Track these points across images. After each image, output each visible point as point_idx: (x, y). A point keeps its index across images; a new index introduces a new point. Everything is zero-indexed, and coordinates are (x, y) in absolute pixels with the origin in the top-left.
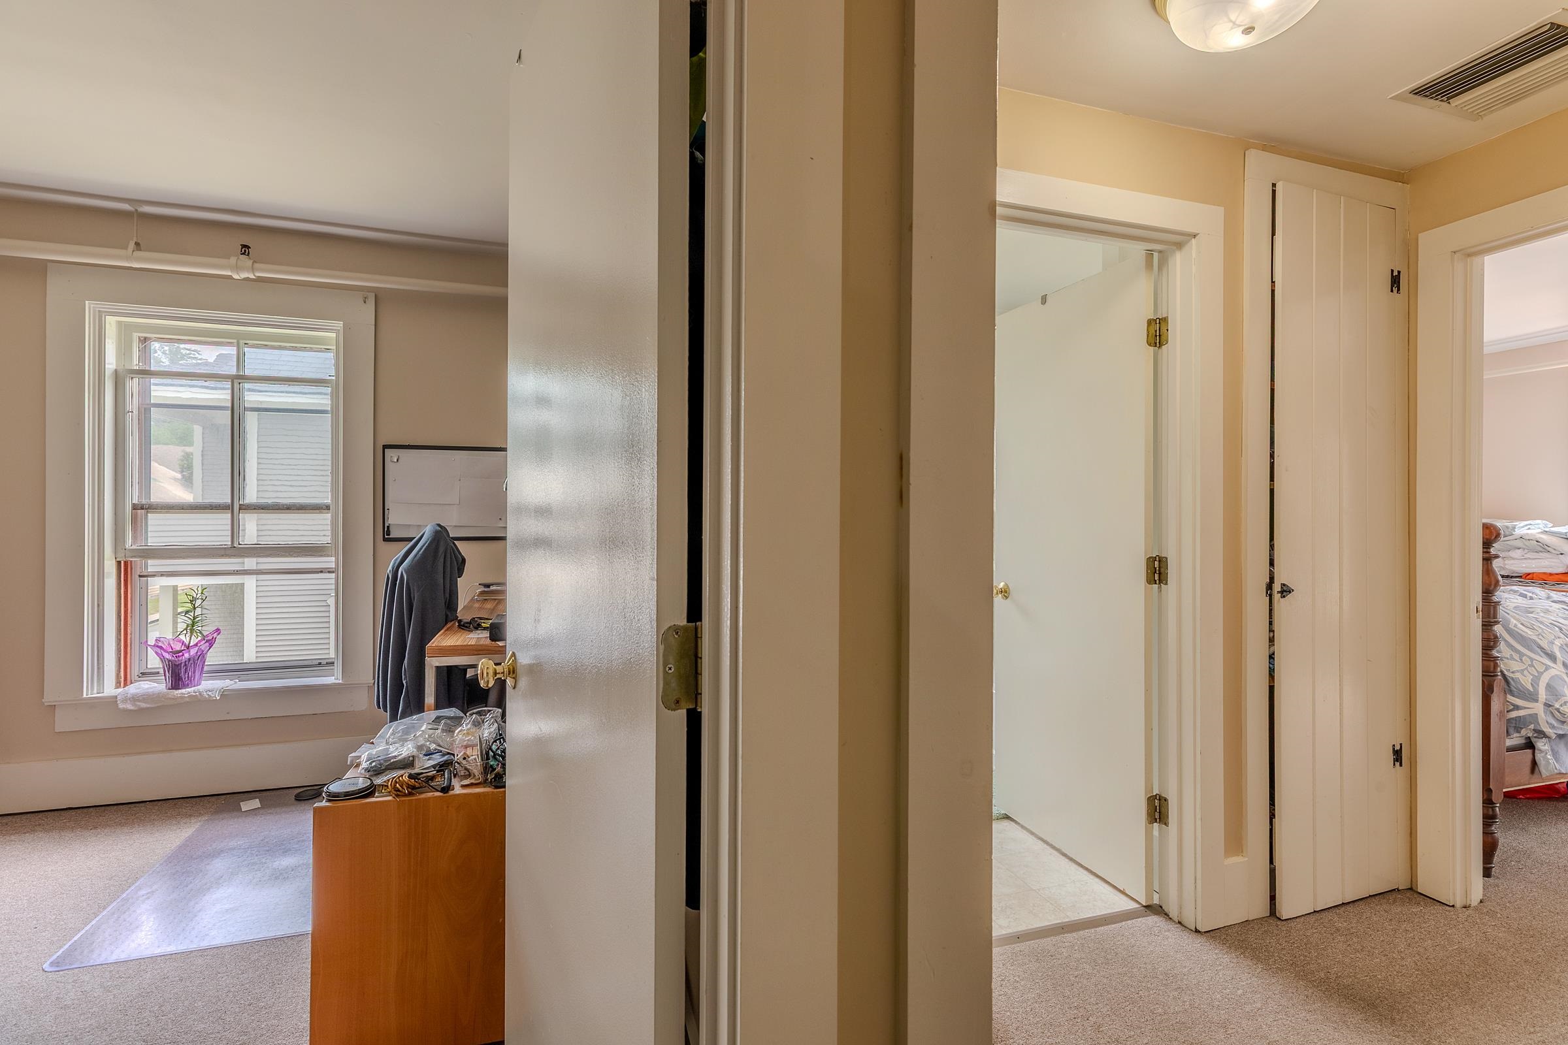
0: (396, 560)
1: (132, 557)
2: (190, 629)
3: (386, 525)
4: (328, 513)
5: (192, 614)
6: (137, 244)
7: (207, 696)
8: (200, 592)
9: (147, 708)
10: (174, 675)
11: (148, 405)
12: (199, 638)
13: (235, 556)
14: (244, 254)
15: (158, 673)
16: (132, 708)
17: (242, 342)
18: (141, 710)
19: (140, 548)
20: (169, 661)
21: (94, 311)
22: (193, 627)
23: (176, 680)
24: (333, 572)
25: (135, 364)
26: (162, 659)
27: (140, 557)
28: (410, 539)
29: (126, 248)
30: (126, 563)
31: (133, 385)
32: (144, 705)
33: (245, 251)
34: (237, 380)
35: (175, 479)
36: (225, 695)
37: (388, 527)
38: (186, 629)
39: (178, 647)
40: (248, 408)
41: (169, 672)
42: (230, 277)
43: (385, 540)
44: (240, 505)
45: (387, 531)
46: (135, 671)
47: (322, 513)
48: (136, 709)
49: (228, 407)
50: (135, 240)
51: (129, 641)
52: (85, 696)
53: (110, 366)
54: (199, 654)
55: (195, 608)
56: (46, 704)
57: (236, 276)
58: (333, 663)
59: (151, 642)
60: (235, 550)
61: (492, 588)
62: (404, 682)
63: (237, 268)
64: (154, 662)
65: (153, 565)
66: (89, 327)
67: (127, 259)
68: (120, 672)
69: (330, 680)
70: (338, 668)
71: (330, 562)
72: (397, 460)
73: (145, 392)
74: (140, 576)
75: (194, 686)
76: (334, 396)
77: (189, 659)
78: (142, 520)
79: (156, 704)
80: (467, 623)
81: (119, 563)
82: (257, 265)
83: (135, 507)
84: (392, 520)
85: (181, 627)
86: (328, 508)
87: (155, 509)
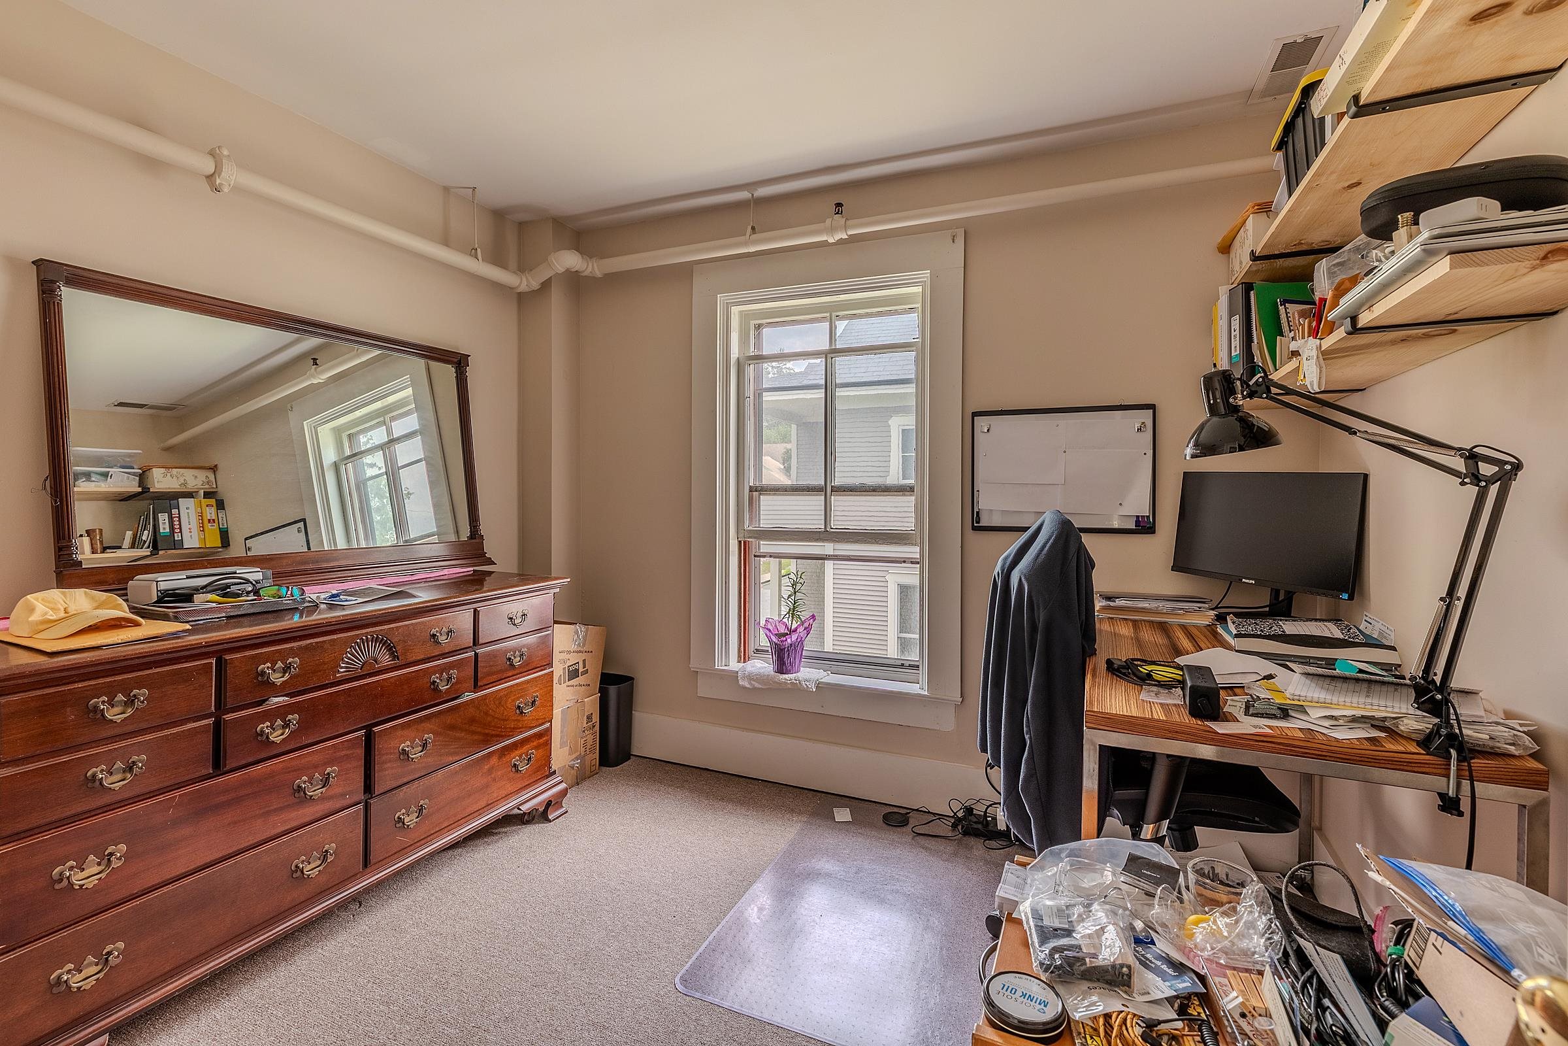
0: (1006, 558)
1: (749, 538)
2: (792, 614)
3: (976, 510)
4: (911, 495)
5: (793, 598)
6: (753, 228)
7: (805, 686)
8: (799, 576)
9: (759, 688)
10: (779, 660)
11: (761, 389)
12: (799, 623)
13: (827, 540)
14: (837, 213)
15: (768, 651)
16: (748, 686)
17: (834, 314)
18: (755, 689)
19: (756, 529)
20: (776, 644)
21: (724, 303)
22: (794, 611)
23: (781, 664)
24: (918, 563)
25: (752, 352)
26: (771, 641)
27: (755, 538)
28: (1025, 529)
29: (745, 235)
30: (745, 542)
31: (750, 371)
32: (757, 685)
33: (839, 209)
34: (831, 354)
35: (780, 469)
36: (820, 686)
37: (978, 513)
38: (788, 613)
39: (782, 630)
40: (839, 384)
41: (775, 654)
42: (825, 244)
43: (974, 528)
44: (832, 486)
45: (977, 516)
46: (751, 648)
47: (904, 495)
48: (751, 687)
49: (822, 385)
50: (752, 225)
51: (747, 618)
52: (716, 667)
53: (735, 356)
54: (799, 640)
55: (795, 593)
56: (692, 669)
57: (831, 240)
58: (918, 667)
59: (763, 623)
60: (826, 535)
61: (1119, 603)
62: (1027, 737)
63: (832, 230)
64: (764, 643)
65: (766, 546)
66: (720, 320)
67: (746, 244)
68: (740, 646)
69: (914, 689)
70: (923, 674)
71: (913, 552)
72: (988, 430)
73: (759, 378)
74: (755, 556)
75: (795, 673)
76: (920, 361)
77: (791, 645)
78: (756, 502)
79: (764, 686)
80: (1123, 667)
81: (740, 542)
82: (849, 223)
83: (751, 489)
84: (983, 503)
85: (785, 610)
86: (911, 489)
87: (766, 491)
